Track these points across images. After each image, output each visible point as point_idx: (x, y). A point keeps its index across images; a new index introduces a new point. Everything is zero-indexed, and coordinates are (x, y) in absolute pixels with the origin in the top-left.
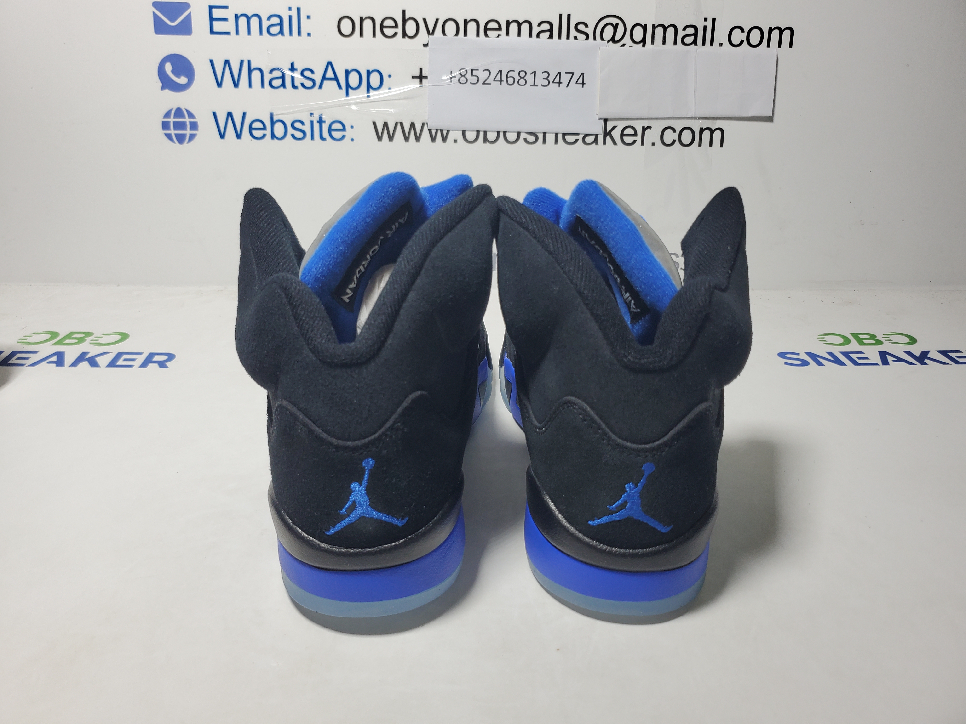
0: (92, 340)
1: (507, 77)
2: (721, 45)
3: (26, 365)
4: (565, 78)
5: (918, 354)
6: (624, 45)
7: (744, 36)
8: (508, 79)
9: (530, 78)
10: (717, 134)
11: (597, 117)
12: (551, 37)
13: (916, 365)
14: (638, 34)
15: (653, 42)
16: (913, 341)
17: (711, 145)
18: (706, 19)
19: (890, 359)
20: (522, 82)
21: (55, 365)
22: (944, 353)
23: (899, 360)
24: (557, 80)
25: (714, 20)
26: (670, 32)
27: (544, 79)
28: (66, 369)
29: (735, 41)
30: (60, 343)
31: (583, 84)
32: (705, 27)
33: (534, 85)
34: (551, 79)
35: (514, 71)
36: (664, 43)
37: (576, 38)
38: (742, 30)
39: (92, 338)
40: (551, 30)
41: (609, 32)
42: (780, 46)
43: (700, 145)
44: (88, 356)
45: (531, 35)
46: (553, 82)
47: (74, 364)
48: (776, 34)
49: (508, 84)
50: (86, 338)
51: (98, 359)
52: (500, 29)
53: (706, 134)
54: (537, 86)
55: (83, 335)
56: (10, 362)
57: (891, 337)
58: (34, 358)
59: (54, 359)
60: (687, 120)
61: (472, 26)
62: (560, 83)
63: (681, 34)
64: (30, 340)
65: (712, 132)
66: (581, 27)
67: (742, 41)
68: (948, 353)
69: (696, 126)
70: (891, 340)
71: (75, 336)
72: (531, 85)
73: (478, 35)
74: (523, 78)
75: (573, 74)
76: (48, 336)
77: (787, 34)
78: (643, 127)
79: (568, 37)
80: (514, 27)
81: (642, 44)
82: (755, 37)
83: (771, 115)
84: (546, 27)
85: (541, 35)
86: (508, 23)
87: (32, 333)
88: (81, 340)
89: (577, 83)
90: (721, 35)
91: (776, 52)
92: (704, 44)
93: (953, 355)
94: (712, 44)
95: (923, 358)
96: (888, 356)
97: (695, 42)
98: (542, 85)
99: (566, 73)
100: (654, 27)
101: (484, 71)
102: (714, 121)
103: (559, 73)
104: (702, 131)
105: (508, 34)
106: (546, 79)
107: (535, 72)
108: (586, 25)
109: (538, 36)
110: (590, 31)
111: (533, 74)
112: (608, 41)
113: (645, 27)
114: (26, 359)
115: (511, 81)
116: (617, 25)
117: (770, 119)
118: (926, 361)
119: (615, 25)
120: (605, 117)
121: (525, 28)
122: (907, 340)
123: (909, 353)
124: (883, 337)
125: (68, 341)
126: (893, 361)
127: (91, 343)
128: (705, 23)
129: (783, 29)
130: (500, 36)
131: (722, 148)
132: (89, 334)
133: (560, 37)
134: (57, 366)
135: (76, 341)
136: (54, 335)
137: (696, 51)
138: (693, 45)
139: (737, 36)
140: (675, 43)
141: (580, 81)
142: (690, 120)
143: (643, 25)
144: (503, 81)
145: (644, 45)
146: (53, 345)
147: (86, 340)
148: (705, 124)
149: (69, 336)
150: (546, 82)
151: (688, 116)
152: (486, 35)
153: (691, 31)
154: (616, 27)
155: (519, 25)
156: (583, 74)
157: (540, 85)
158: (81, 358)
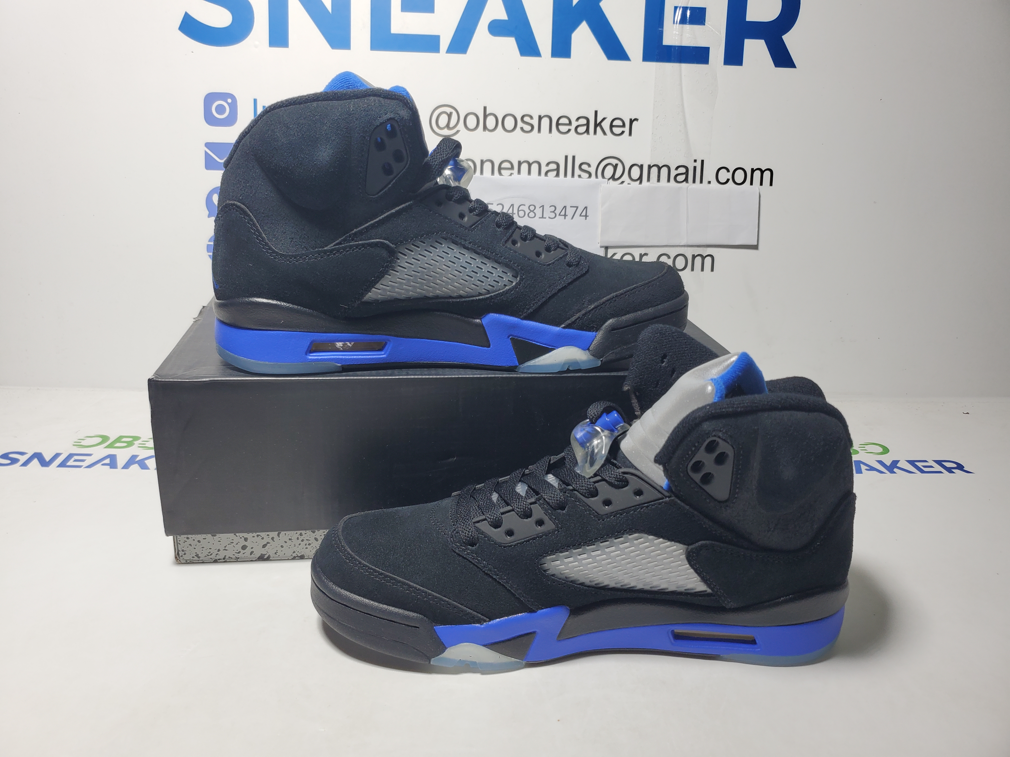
0: (140, 444)
1: (518, 211)
2: (709, 182)
3: (83, 467)
4: (570, 211)
5: (888, 464)
6: (623, 182)
7: (729, 175)
8: (520, 212)
9: (538, 212)
10: (708, 260)
11: (599, 245)
12: (558, 175)
13: (885, 473)
14: (636, 172)
15: (649, 180)
16: (886, 450)
17: (702, 269)
18: (695, 161)
19: (863, 467)
20: (532, 214)
21: (109, 467)
22: (912, 463)
23: (872, 469)
24: (563, 213)
25: (703, 161)
26: (664, 171)
27: (551, 212)
28: (119, 471)
29: (722, 180)
30: (110, 446)
31: (586, 216)
32: (695, 168)
33: (543, 217)
34: (557, 212)
35: (525, 205)
36: (659, 180)
37: (580, 176)
38: (728, 171)
39: (139, 442)
40: (558, 169)
41: (609, 171)
42: (761, 184)
43: (693, 269)
44: (138, 459)
45: (540, 173)
46: (560, 215)
47: (126, 466)
48: (757, 174)
49: (519, 217)
50: (135, 442)
51: (147, 462)
52: (512, 168)
53: (698, 260)
54: (545, 218)
55: (131, 439)
56: (69, 464)
57: (867, 447)
58: (89, 460)
59: (107, 461)
60: (680, 248)
61: (487, 166)
62: (565, 215)
63: (673, 173)
64: (83, 443)
65: (703, 258)
66: (585, 167)
67: (728, 180)
68: (915, 463)
69: (689, 253)
70: (866, 450)
71: (124, 440)
72: (540, 218)
73: (493, 173)
74: (533, 211)
75: (577, 207)
76: (100, 440)
77: (767, 174)
78: (641, 254)
79: (573, 175)
80: (525, 167)
81: (639, 182)
82: (739, 177)
83: (756, 244)
84: (553, 166)
85: (549, 174)
86: (520, 163)
87: (86, 436)
88: (130, 444)
89: (580, 215)
90: (709, 174)
91: (758, 189)
92: (694, 181)
93: (919, 464)
94: (701, 182)
95: (893, 467)
96: (862, 465)
97: (686, 180)
98: (549, 218)
99: (571, 207)
100: (650, 167)
101: (498, 205)
102: (705, 249)
103: (565, 207)
104: (694, 257)
105: (519, 172)
106: (553, 212)
107: (543, 206)
108: (589, 165)
109: (546, 174)
110: (592, 170)
111: (542, 208)
112: (609, 179)
113: (641, 167)
114: (83, 461)
115: (521, 213)
116: (617, 165)
117: (755, 247)
118: (895, 470)
119: (614, 165)
120: (606, 245)
121: (535, 167)
122: (881, 450)
123: (880, 462)
124: (859, 447)
125: (118, 445)
126: (866, 470)
127: (139, 447)
128: (695, 164)
129: (763, 170)
130: (512, 175)
131: (712, 272)
132: (136, 438)
133: (566, 175)
134: (111, 468)
135: (125, 444)
136: (105, 438)
137: (688, 188)
138: (685, 182)
139: (724, 176)
140: (669, 180)
141: (584, 214)
142: (683, 248)
143: (640, 165)
144: (515, 214)
145: (641, 183)
146: (106, 447)
147: (134, 444)
148: (697, 251)
149: (119, 439)
150: (553, 215)
151: (681, 245)
152: (500, 174)
153: (682, 170)
154: (615, 167)
155: (530, 165)
156: (586, 208)
157: (547, 218)
158: (132, 461)
